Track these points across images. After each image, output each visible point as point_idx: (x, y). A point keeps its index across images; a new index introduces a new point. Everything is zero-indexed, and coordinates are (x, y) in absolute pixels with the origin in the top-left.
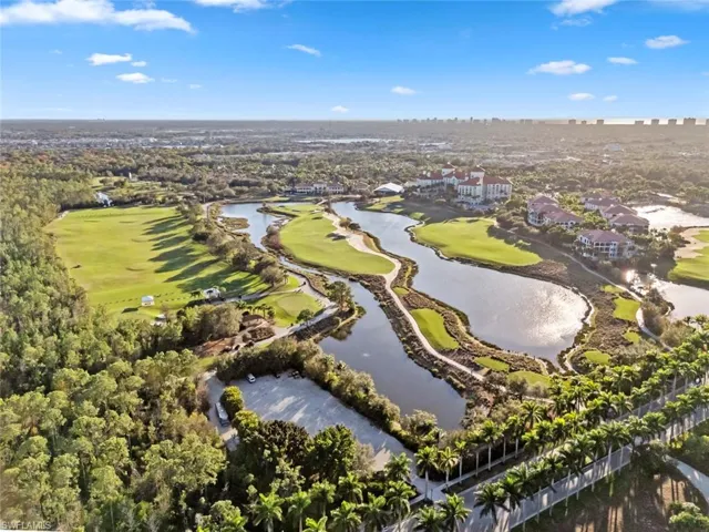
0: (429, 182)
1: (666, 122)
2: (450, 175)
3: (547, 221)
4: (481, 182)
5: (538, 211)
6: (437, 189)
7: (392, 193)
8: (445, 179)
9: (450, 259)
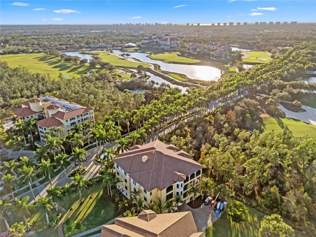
0: (148, 41)
1: (223, 25)
2: (155, 38)
3: (198, 50)
4: (169, 40)
5: (194, 48)
6: (151, 44)
7: (133, 47)
8: (154, 40)
9: (170, 63)
